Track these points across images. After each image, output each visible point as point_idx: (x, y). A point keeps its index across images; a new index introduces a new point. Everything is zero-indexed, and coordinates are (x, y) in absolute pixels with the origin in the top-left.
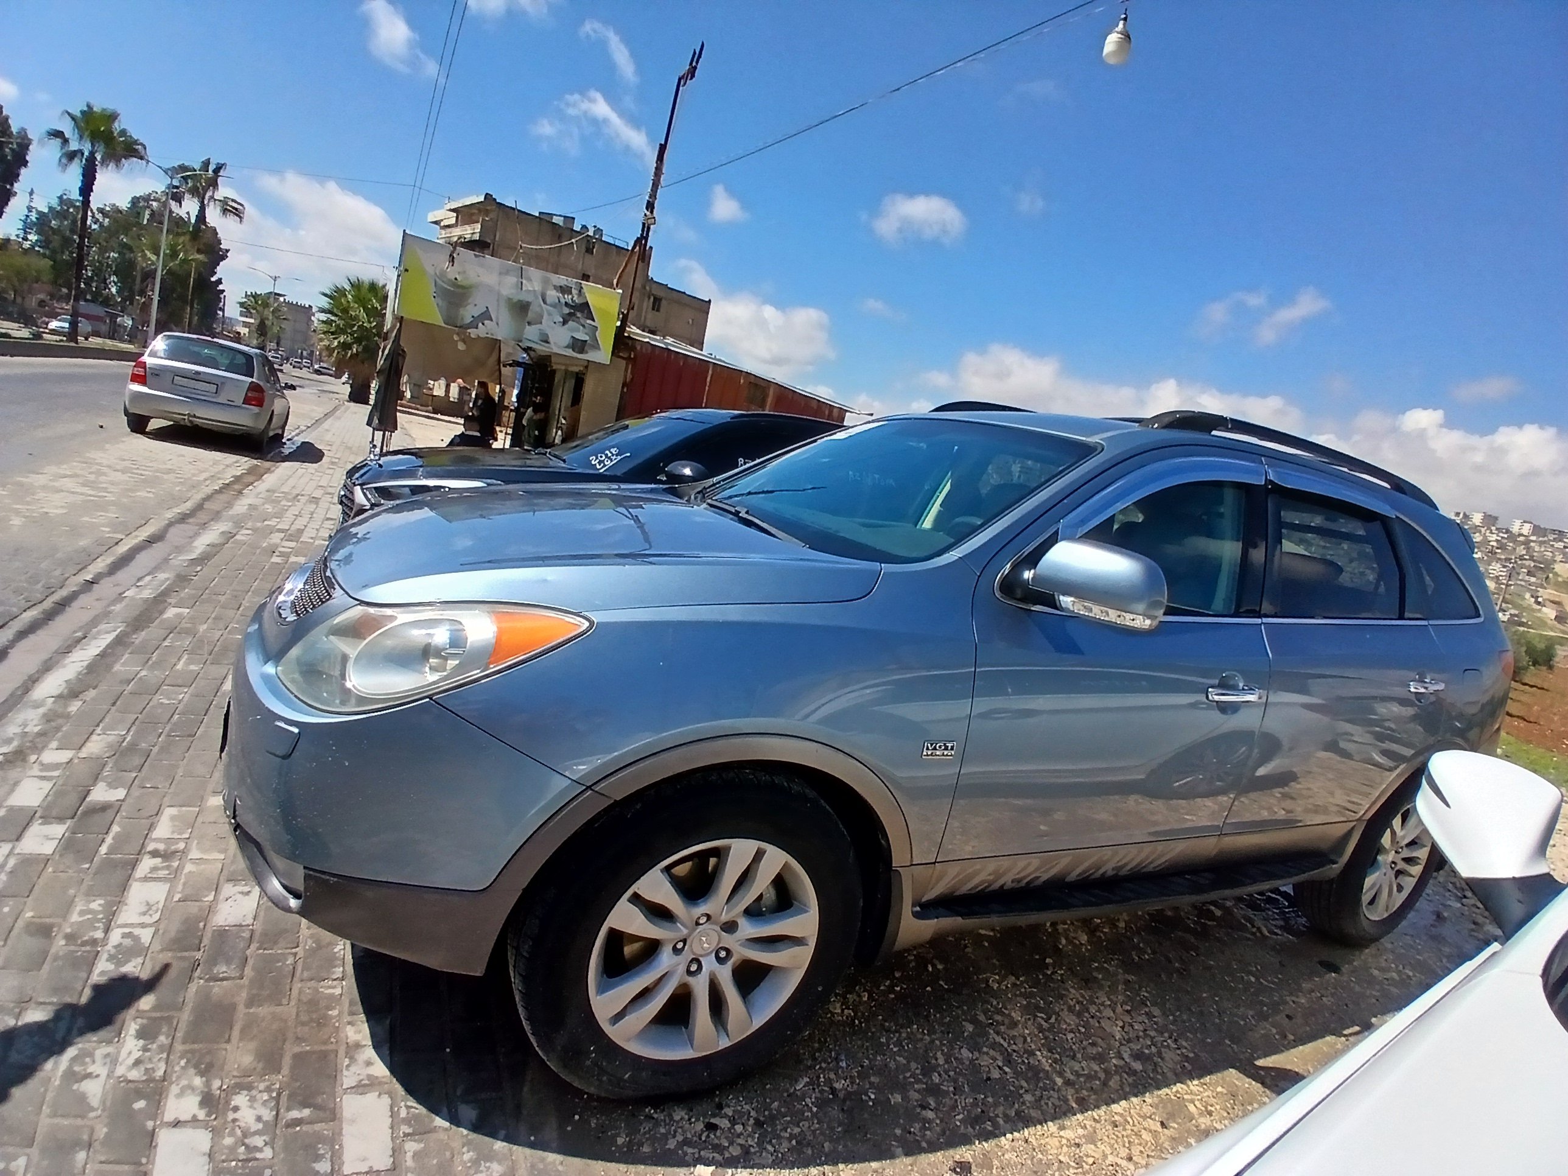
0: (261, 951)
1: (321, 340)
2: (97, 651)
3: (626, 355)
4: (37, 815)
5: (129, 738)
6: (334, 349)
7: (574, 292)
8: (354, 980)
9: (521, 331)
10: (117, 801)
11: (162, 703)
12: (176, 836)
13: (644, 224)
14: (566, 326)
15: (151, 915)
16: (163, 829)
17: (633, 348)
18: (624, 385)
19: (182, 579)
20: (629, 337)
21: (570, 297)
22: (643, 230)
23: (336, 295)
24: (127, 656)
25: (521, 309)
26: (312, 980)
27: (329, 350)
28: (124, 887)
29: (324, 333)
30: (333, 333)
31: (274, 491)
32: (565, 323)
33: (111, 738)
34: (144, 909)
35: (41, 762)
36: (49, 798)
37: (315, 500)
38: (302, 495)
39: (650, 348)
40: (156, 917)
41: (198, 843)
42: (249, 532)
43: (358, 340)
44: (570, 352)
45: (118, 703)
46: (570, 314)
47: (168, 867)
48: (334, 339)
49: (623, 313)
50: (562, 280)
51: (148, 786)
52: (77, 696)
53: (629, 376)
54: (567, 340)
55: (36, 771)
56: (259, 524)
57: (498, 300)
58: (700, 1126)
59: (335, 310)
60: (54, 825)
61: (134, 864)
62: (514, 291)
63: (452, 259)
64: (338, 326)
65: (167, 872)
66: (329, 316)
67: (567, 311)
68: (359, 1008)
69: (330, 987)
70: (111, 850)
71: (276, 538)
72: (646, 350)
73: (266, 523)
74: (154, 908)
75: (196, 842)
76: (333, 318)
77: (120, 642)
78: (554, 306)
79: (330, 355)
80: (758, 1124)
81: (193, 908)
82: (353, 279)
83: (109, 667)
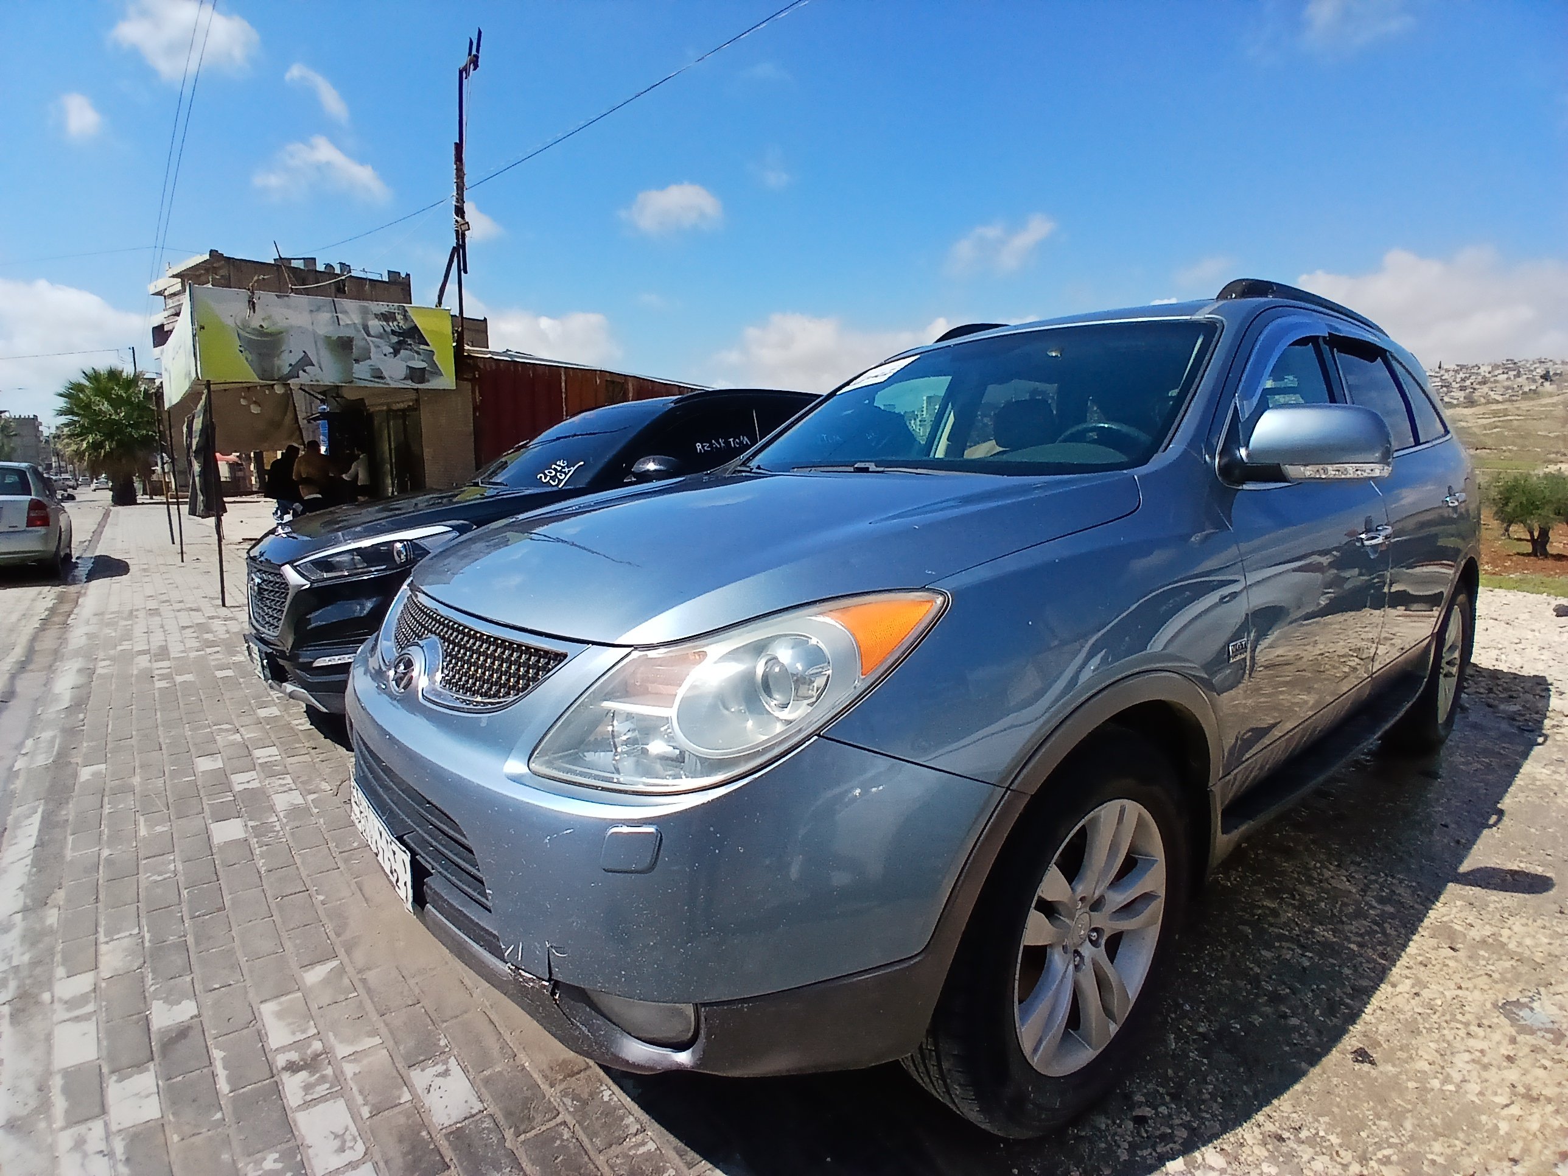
0: (523, 1137)
1: (69, 445)
2: (32, 842)
3: (470, 376)
4: (105, 1070)
5: (147, 936)
6: (84, 452)
7: (399, 317)
8: (657, 1125)
9: (350, 371)
10: (192, 1018)
11: (156, 882)
12: (300, 1036)
13: (457, 231)
14: (399, 356)
15: (352, 1148)
16: (278, 1035)
17: (477, 368)
18: (475, 409)
19: (71, 733)
20: (469, 356)
21: (395, 323)
22: (458, 239)
23: (73, 393)
24: (70, 839)
25: (343, 346)
26: (611, 1146)
27: (79, 454)
28: (287, 1126)
29: (69, 437)
30: (78, 435)
31: (102, 614)
32: (396, 352)
33: (126, 942)
34: (337, 1143)
35: (60, 1000)
36: (105, 1043)
37: (154, 612)
38: (137, 610)
39: (493, 364)
40: (360, 1148)
41: (335, 1035)
42: (107, 663)
43: (109, 436)
44: (409, 384)
45: (101, 897)
46: (399, 342)
47: (323, 1079)
48: (82, 440)
49: (457, 331)
50: (382, 307)
51: (217, 986)
52: (46, 904)
53: (478, 399)
54: (402, 372)
55: (61, 1013)
56: (112, 652)
57: (316, 342)
58: (1130, 1125)
59: (76, 410)
60: (136, 1077)
61: (277, 1090)
62: (331, 328)
63: (252, 305)
64: (82, 426)
65: (327, 1085)
66: (70, 417)
67: (395, 339)
68: (692, 1155)
69: (638, 1146)
70: (235, 1085)
71: (143, 662)
72: (491, 367)
73: (119, 648)
74: (348, 1137)
75: (331, 1034)
76: (76, 418)
77: (49, 824)
78: (380, 336)
79: (81, 459)
80: (1175, 1097)
81: (397, 1118)
82: (89, 371)
83: (59, 856)
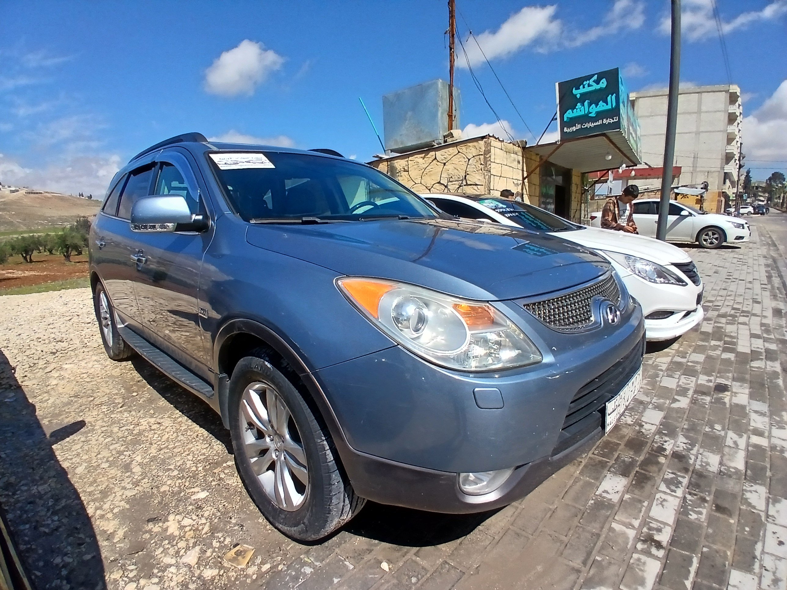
0: (608, 461)
47: (650, 529)
61: (672, 542)
65: (651, 525)
70: (690, 559)
75: (629, 547)
81: (637, 494)
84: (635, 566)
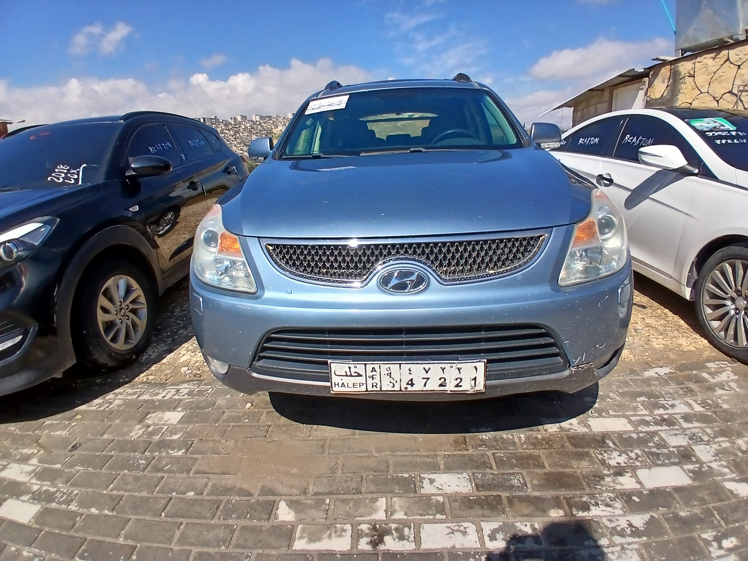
84: (333, 530)
